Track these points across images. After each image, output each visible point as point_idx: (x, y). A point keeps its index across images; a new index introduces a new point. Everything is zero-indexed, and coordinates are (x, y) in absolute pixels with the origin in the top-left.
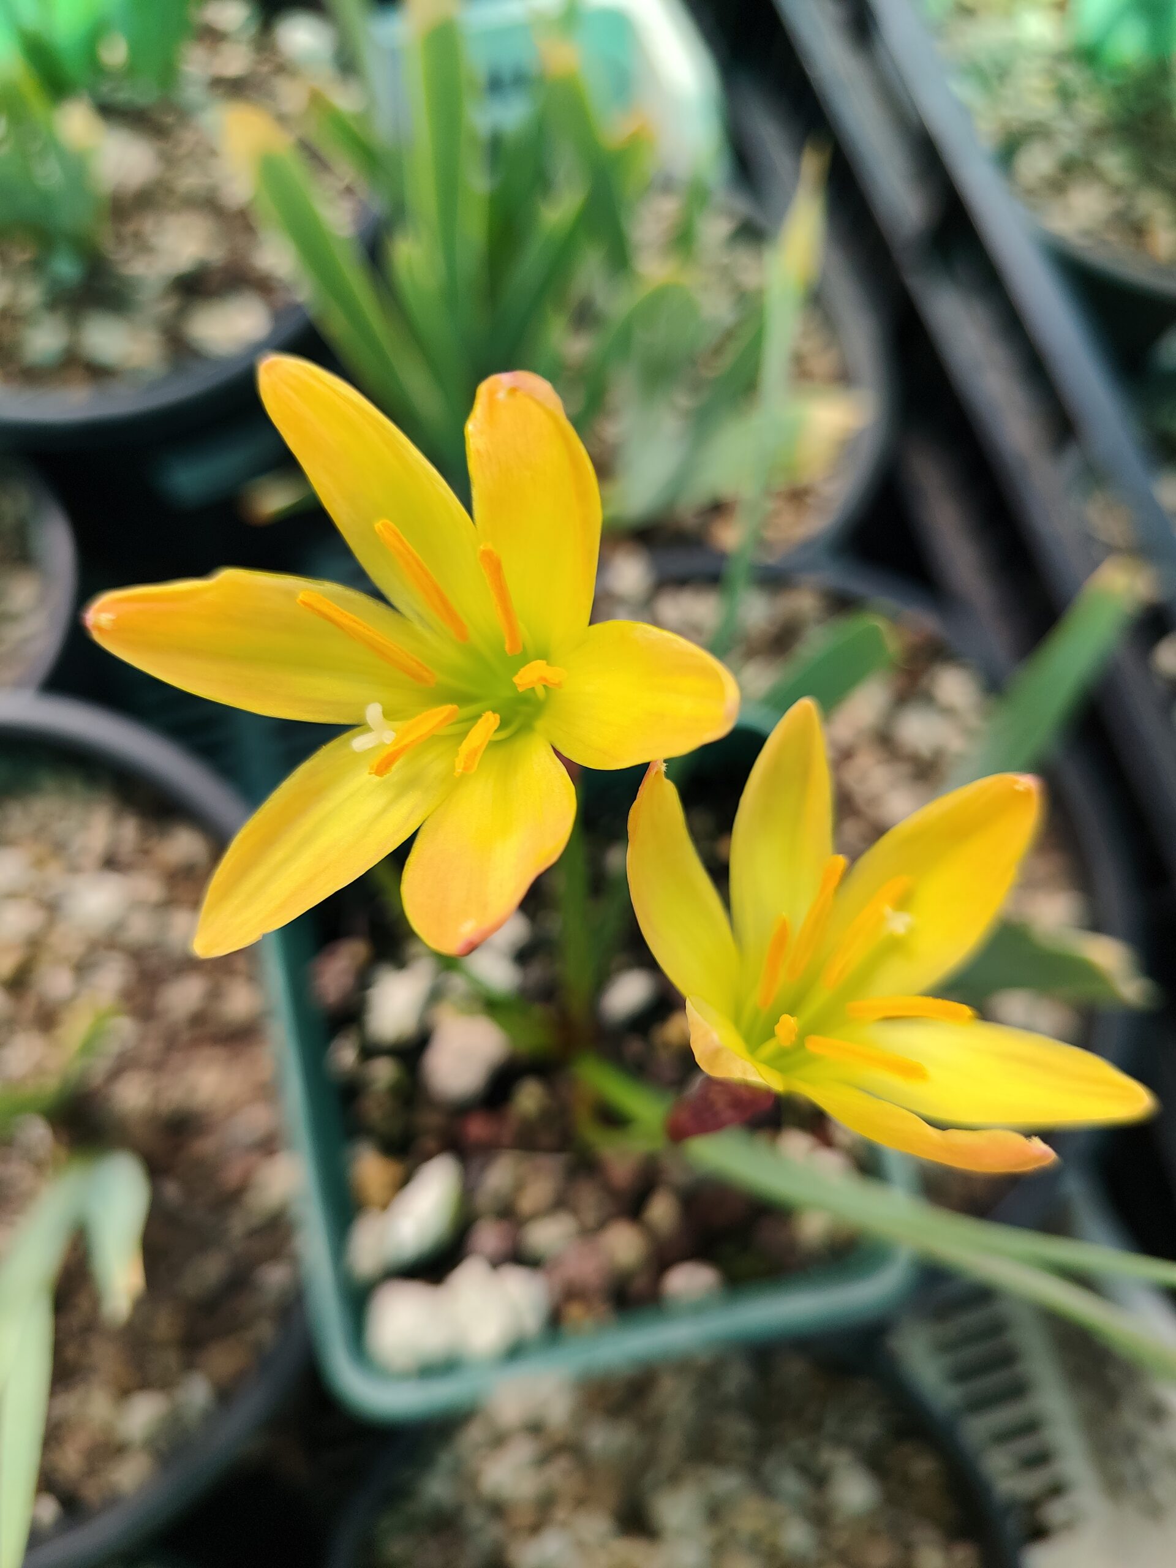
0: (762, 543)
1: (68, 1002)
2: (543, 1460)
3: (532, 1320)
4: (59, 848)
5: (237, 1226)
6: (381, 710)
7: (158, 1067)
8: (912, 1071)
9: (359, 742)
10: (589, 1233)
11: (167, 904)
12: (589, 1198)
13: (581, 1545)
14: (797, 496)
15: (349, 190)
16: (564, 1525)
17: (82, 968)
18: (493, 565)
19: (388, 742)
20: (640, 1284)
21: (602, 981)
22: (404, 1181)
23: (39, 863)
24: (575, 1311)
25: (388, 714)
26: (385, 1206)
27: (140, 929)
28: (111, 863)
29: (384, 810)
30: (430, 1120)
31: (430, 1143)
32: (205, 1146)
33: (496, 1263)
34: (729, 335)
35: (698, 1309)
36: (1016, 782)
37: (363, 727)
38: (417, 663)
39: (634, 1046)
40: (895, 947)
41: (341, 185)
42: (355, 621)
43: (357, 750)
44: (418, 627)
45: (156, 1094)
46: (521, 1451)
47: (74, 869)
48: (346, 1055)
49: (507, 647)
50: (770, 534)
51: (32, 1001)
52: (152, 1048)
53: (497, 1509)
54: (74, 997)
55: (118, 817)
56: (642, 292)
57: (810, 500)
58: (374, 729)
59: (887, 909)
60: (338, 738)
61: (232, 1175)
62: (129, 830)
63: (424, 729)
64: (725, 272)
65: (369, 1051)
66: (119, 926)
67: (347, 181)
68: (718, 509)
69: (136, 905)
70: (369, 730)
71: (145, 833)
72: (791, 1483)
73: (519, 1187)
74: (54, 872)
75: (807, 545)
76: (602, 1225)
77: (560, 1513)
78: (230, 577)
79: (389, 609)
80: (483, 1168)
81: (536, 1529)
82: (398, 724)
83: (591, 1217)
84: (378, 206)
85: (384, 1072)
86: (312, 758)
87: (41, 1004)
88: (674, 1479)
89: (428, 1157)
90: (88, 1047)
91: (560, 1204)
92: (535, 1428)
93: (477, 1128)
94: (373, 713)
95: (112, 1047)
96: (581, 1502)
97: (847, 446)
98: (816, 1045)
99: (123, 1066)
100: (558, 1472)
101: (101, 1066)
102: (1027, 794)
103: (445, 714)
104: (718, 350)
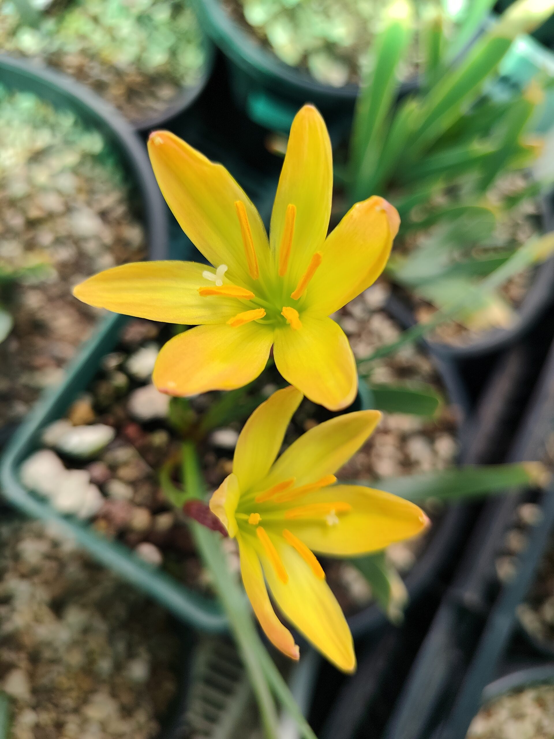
0: (432, 330)
1: (43, 248)
2: (48, 557)
3: (85, 512)
4: (91, 192)
5: (24, 379)
6: (226, 271)
7: (51, 299)
8: (283, 577)
9: (207, 274)
10: (133, 503)
11: (108, 248)
12: (145, 491)
13: (33, 596)
14: (461, 328)
15: (417, 66)
16: (34, 584)
17: (59, 241)
18: (317, 261)
19: (217, 285)
20: (133, 537)
21: (223, 425)
22: (90, 423)
23: (79, 190)
24: (102, 524)
25: (228, 274)
26: (75, 425)
27: (91, 247)
28: (103, 215)
29: (192, 306)
30: (119, 412)
31: (111, 420)
32: (40, 342)
33: (93, 481)
34: (496, 249)
35: (143, 565)
36: (421, 516)
37: (215, 269)
38: (257, 266)
39: (211, 458)
40: (322, 525)
41: (416, 61)
42: (249, 230)
43: (203, 275)
44: (271, 253)
45: (41, 308)
46: (43, 547)
47: (89, 204)
48: (113, 362)
49: (293, 293)
50: (439, 331)
51: (30, 235)
52: (55, 291)
53: (17, 557)
54: (47, 247)
55: (120, 202)
56: (481, 204)
57: (464, 333)
58: (217, 274)
59: (333, 511)
60: (202, 264)
61: (39, 361)
62: (120, 210)
63: (234, 293)
64: (516, 226)
65: (122, 368)
66: (85, 239)
67: (420, 61)
68: (429, 305)
69: (97, 237)
70: (215, 273)
71: (125, 215)
72: (121, 646)
73: (126, 464)
74: (82, 198)
75: (446, 347)
76: (139, 505)
77: (36, 580)
78: (220, 169)
79: (267, 237)
80: (120, 446)
81: (23, 576)
82: (227, 280)
83: (139, 499)
84: (422, 81)
85: (120, 380)
86: (185, 262)
87: (33, 239)
88: (84, 606)
89: (106, 423)
90: (33, 270)
91: (133, 484)
92: (55, 544)
93: (132, 431)
94: (222, 269)
95: (42, 278)
96: (46, 583)
97: (495, 329)
98: (261, 532)
99: (41, 287)
100: (50, 565)
101: (32, 280)
102: (421, 524)
103: (247, 295)
104: (486, 250)
